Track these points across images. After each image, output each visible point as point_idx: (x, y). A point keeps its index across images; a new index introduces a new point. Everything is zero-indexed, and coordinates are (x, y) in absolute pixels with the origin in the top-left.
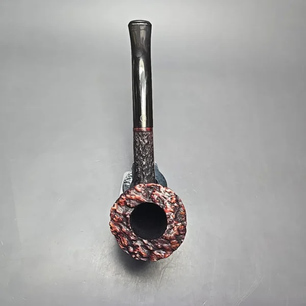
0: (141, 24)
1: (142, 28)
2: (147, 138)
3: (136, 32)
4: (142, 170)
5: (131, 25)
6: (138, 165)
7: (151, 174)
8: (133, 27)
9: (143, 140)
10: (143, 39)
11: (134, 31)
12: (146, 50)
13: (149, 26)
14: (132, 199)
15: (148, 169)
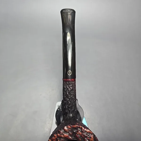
0: (69, 11)
1: (69, 13)
2: (72, 86)
3: (65, 16)
4: (69, 107)
5: (62, 12)
6: (65, 104)
7: (75, 109)
8: (63, 12)
9: (70, 87)
10: (70, 20)
11: (64, 15)
12: (72, 28)
13: (74, 12)
14: (62, 138)
15: (72, 107)
